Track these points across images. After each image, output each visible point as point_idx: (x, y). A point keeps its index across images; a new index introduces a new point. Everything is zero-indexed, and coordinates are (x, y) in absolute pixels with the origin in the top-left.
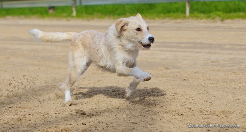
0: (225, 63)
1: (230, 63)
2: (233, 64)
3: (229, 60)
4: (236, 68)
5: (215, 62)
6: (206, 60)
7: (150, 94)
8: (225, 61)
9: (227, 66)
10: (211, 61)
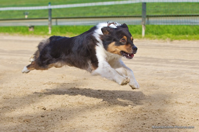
0: (168, 74)
1: (172, 74)
2: (174, 75)
3: (171, 71)
4: (176, 77)
5: (159, 72)
6: (152, 71)
7: (101, 96)
8: (168, 72)
9: (169, 76)
10: (157, 72)
